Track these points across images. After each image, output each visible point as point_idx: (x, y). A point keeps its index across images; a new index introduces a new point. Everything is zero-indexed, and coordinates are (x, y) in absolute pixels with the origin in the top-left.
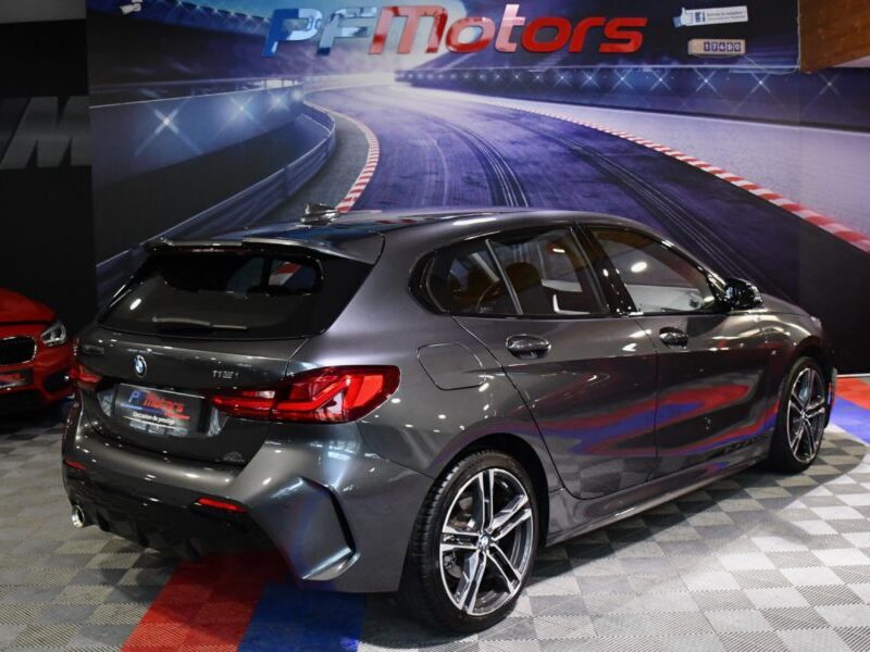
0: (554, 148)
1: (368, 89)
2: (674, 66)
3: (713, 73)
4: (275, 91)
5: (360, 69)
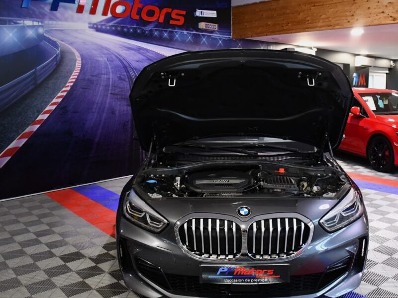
2: (194, 32)
3: (207, 37)
4: (29, 27)
5: (72, 20)
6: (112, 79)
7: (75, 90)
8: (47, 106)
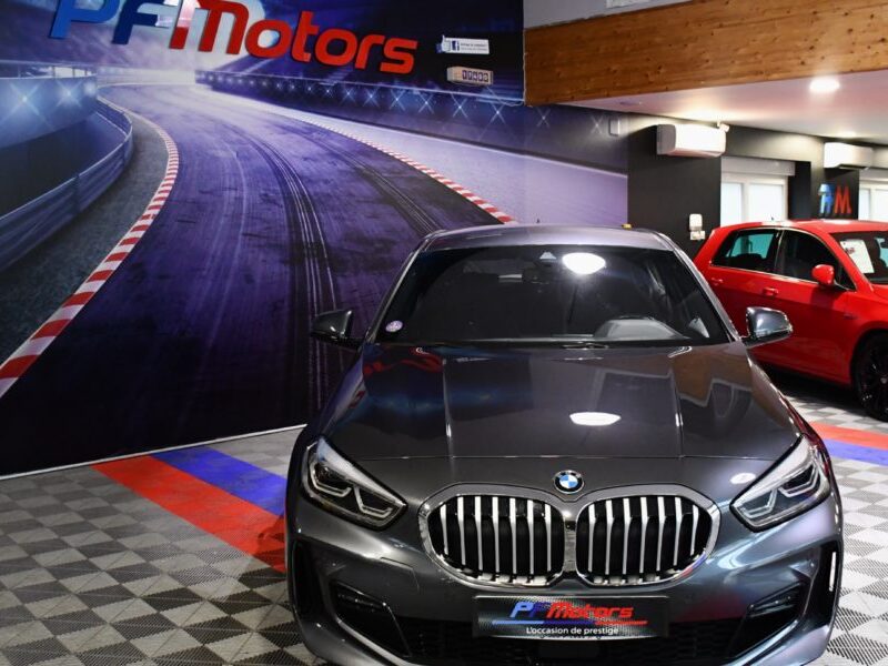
0: (341, 166)
3: (465, 100)
4: (66, 81)
5: (160, 64)
6: (248, 200)
7: (163, 225)
8: (99, 262)
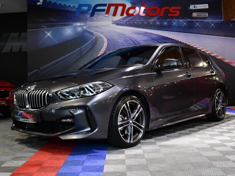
1: (104, 26)
2: (189, 20)
4: (79, 26)
5: (102, 20)
